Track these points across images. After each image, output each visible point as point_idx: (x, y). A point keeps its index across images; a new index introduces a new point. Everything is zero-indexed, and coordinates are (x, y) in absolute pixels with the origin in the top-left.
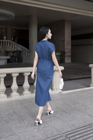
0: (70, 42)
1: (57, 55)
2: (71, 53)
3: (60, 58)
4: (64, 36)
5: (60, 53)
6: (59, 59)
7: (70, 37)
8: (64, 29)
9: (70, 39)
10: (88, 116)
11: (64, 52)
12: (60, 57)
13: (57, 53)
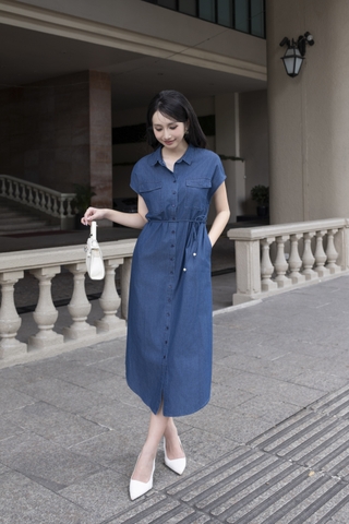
0: (110, 154)
1: (63, 199)
2: (111, 191)
3: (73, 213)
4: (88, 130)
5: (74, 195)
6: (70, 215)
7: (110, 135)
8: (88, 107)
9: (109, 142)
10: (286, 385)
11: (90, 188)
12: (73, 207)
13: (63, 195)
